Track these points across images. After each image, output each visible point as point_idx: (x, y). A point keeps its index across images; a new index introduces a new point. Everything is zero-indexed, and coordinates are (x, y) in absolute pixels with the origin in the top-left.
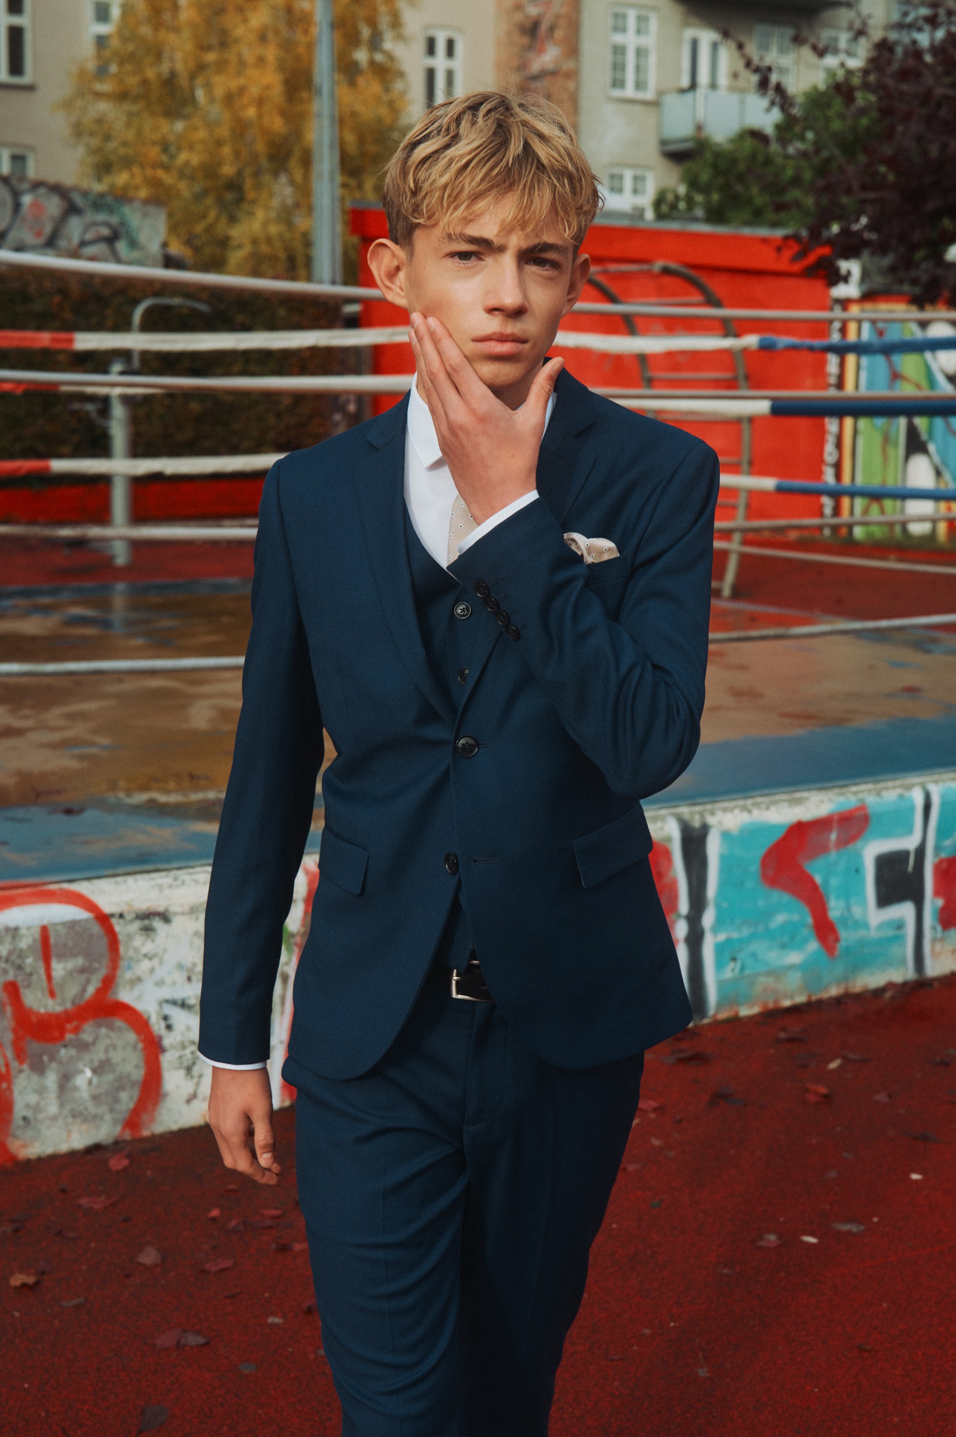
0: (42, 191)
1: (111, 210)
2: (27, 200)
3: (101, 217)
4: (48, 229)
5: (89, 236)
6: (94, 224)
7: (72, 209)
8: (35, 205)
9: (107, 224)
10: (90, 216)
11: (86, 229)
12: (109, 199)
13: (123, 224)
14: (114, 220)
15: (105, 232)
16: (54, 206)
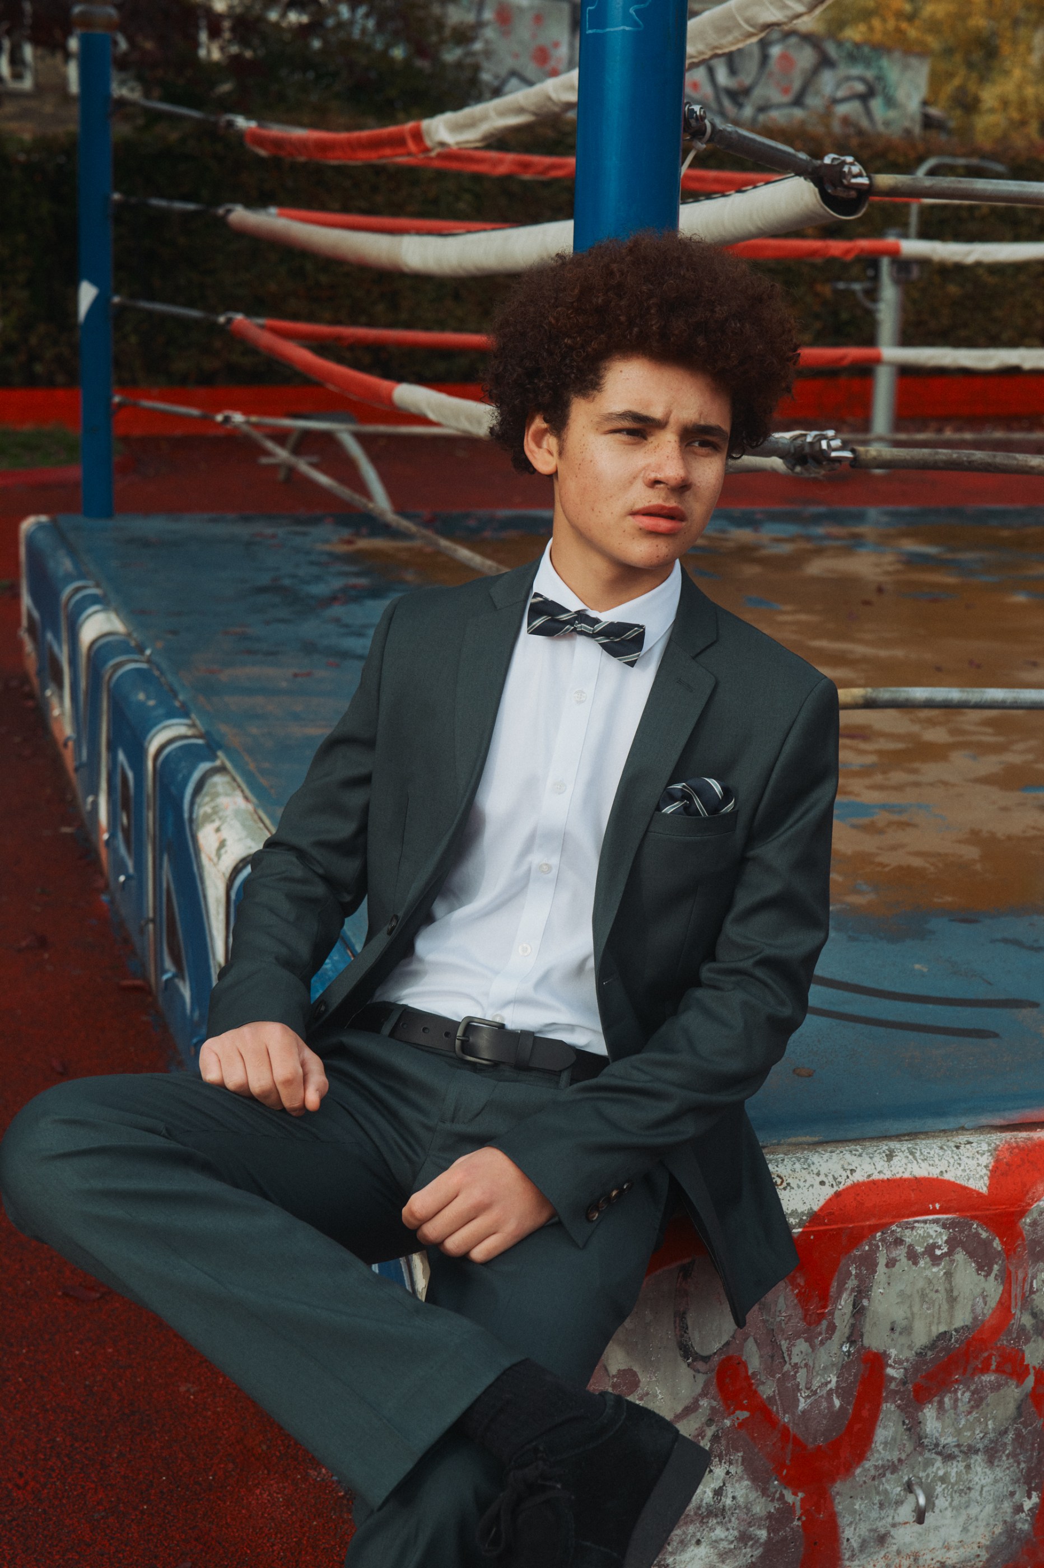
0: (793, 40)
1: (868, 63)
2: (775, 51)
3: (856, 71)
4: (797, 85)
5: (840, 94)
6: (848, 78)
7: (825, 62)
8: (784, 57)
9: (862, 79)
10: (845, 70)
11: (838, 85)
12: (866, 50)
13: (880, 78)
14: (870, 74)
15: (860, 87)
16: (805, 58)
